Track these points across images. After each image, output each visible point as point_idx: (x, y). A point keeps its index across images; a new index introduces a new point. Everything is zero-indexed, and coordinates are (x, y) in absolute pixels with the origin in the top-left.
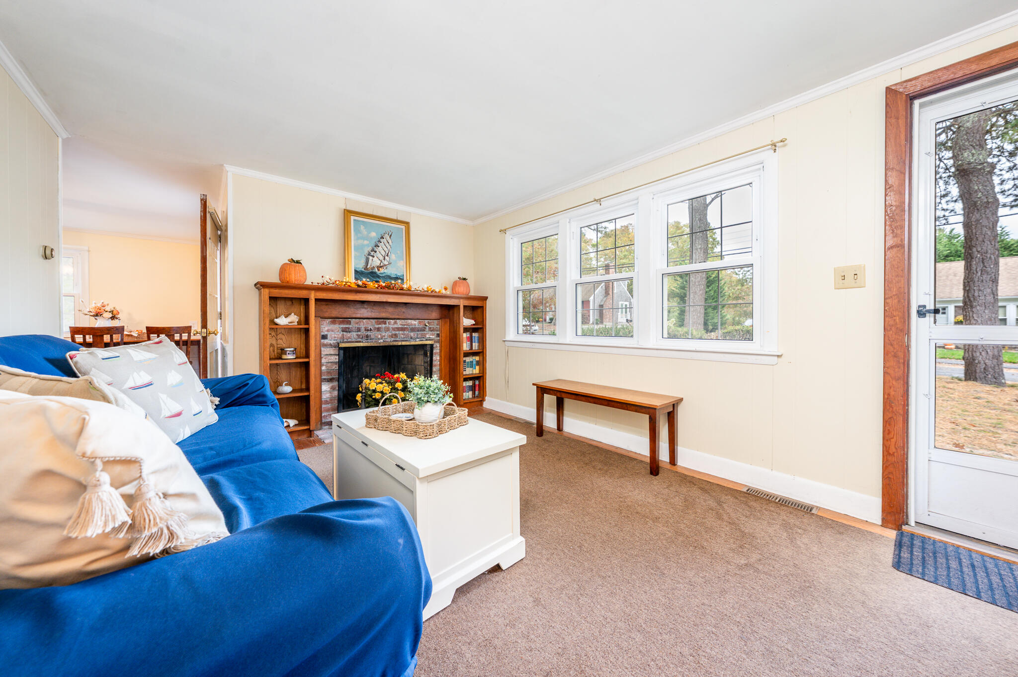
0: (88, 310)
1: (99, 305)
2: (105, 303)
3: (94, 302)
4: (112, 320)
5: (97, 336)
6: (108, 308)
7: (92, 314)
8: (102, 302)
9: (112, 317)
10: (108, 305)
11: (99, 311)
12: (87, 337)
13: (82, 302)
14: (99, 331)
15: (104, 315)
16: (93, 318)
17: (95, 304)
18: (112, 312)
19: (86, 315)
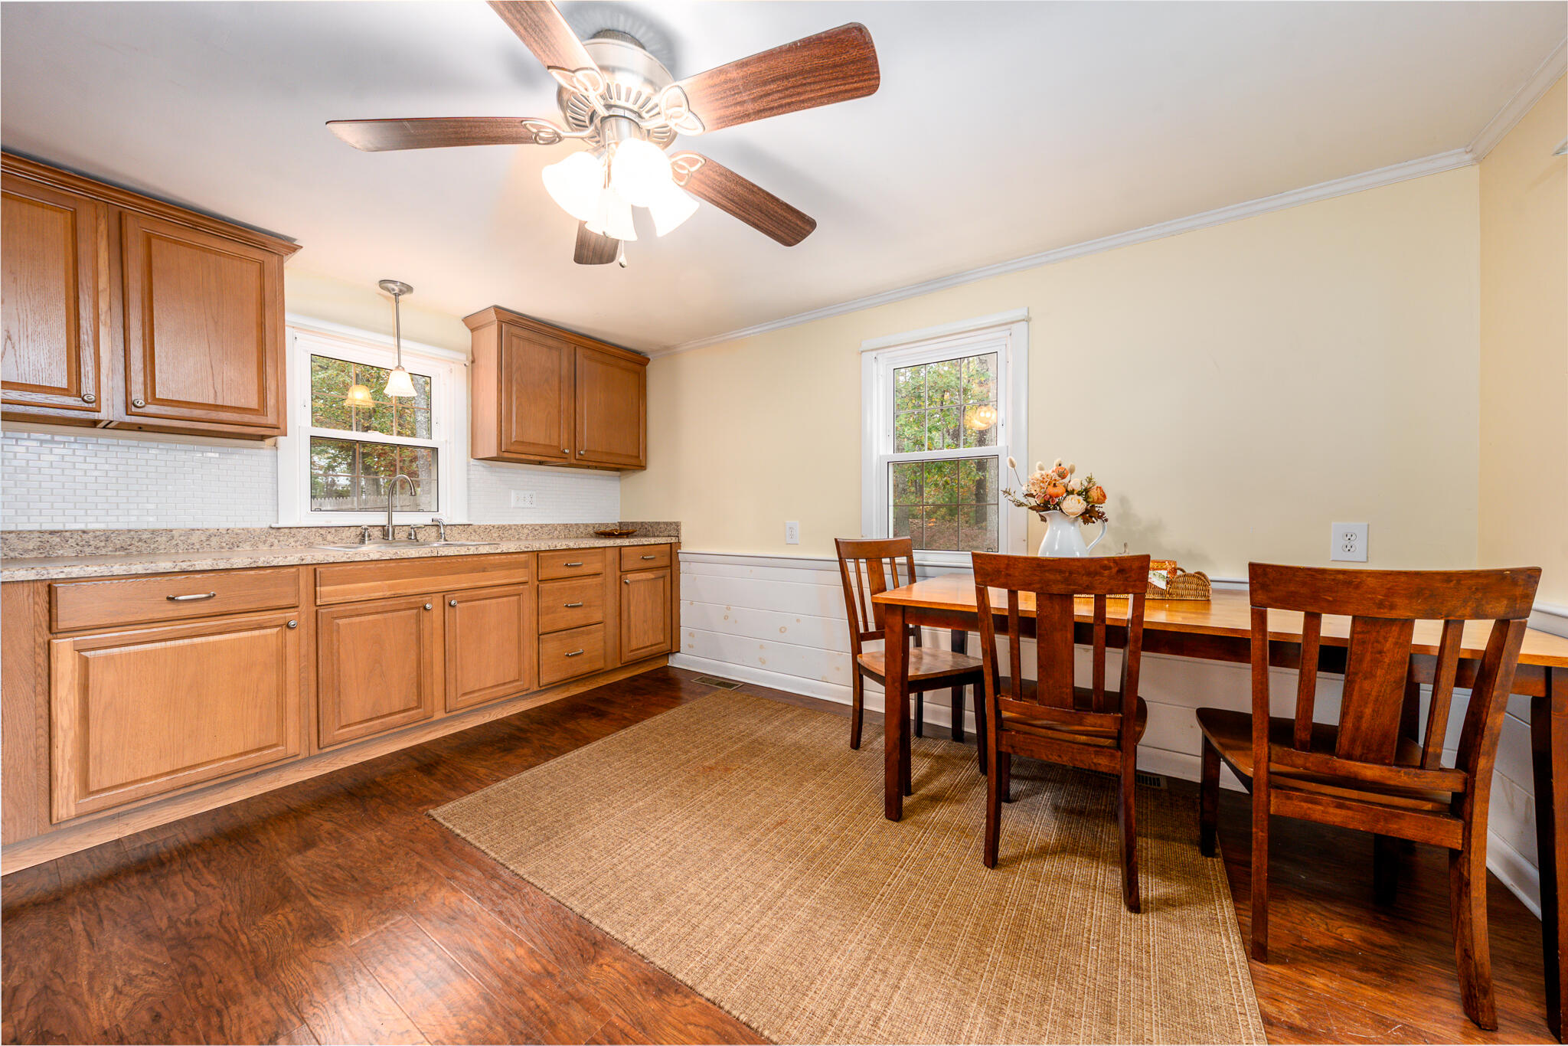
0: (1024, 489)
1: (1050, 471)
2: (1066, 466)
3: (1038, 463)
4: (1086, 521)
5: (1051, 596)
6: (1076, 482)
7: (1033, 502)
8: (1057, 462)
9: (1087, 511)
10: (1072, 471)
11: (1052, 490)
12: (1021, 594)
13: (1013, 465)
14: (1059, 577)
15: (1065, 506)
16: (1035, 515)
17: (1041, 469)
18: (1085, 493)
19: (1020, 505)
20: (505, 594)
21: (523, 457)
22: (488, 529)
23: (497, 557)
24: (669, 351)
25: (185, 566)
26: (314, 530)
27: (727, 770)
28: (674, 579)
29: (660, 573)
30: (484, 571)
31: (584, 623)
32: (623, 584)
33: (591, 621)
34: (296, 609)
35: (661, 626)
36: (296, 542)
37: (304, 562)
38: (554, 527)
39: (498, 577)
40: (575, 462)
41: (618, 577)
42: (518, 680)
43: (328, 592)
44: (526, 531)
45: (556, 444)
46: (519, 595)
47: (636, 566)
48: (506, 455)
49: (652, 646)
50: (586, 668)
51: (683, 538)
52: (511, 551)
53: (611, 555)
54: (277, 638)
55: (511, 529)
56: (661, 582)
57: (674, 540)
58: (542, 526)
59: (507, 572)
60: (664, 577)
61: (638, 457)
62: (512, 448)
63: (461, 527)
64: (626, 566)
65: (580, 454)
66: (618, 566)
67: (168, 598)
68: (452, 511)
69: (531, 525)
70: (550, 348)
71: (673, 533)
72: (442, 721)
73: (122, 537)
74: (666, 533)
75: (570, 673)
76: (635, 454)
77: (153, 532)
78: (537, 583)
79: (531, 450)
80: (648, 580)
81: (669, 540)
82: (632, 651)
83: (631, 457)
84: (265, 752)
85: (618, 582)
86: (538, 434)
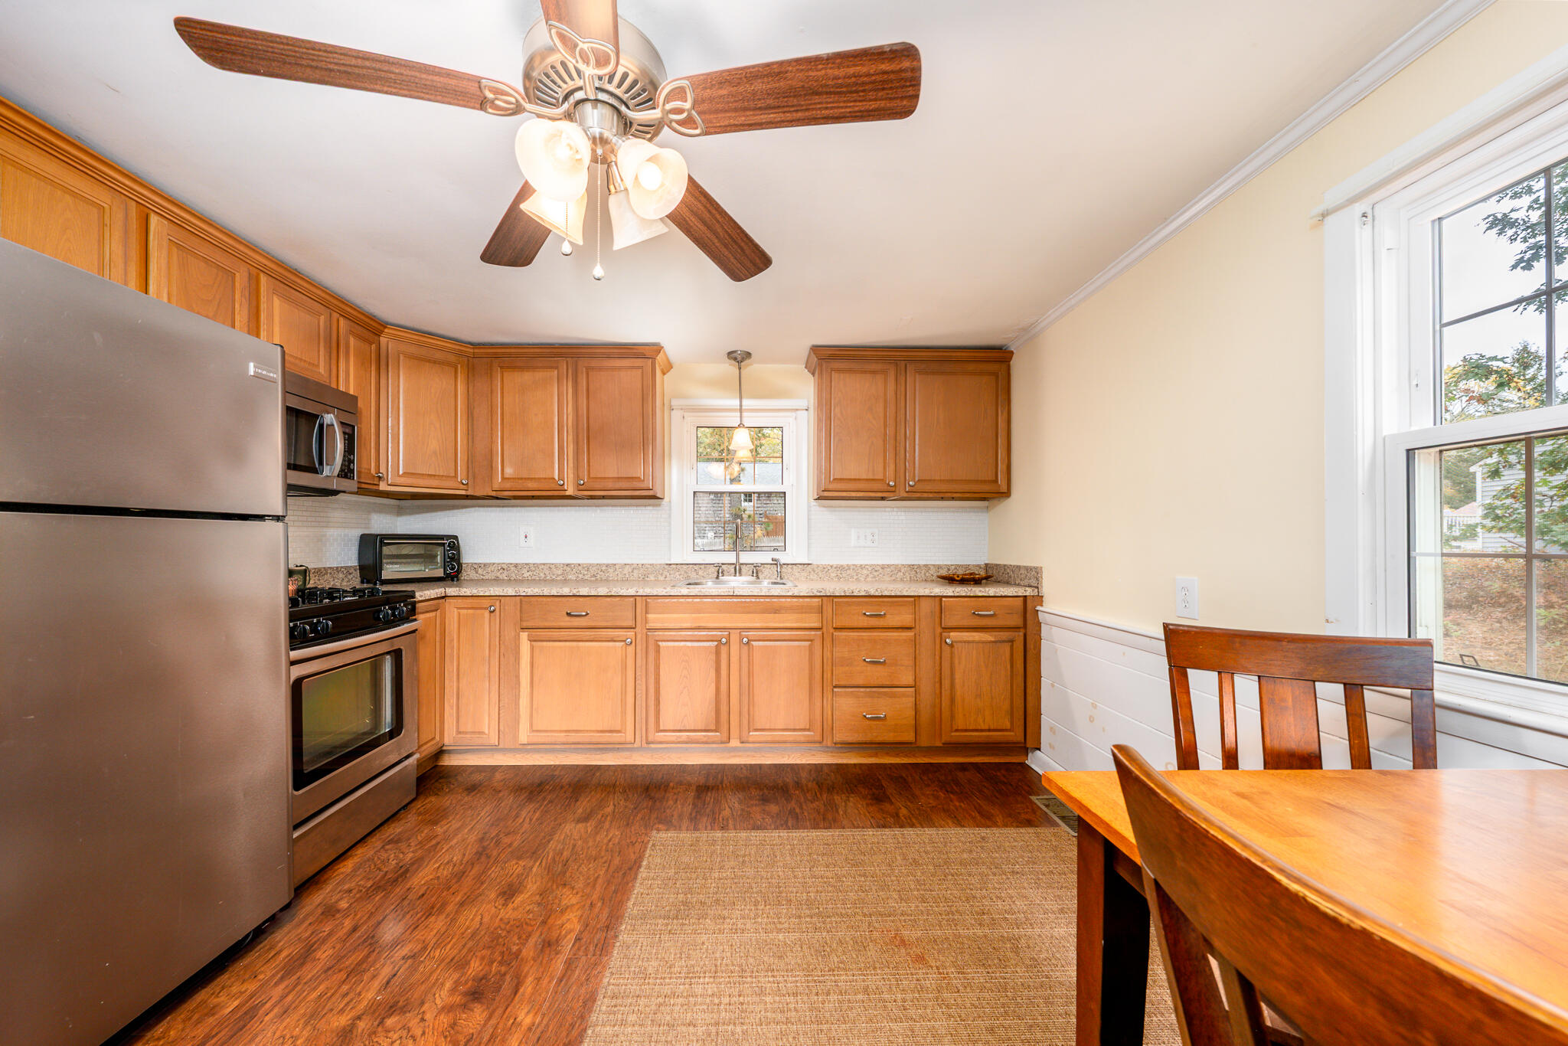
20: (793, 638)
21: (844, 494)
22: (826, 569)
23: (789, 600)
24: (1029, 333)
25: (575, 592)
26: (691, 566)
27: (920, 959)
28: (1030, 646)
29: (1004, 635)
30: (775, 613)
31: (888, 683)
32: (943, 644)
33: (896, 683)
34: (632, 630)
35: (1006, 705)
36: (680, 575)
37: (638, 594)
38: (898, 568)
39: (790, 620)
40: (905, 495)
41: (938, 634)
42: (809, 730)
43: (655, 619)
44: (865, 572)
45: (880, 476)
46: (811, 641)
47: (965, 623)
48: (826, 494)
49: (989, 730)
50: (889, 737)
51: (1046, 589)
52: (802, 594)
53: (925, 607)
54: (622, 650)
55: (849, 569)
56: (1007, 648)
57: (1029, 592)
58: (883, 567)
59: (800, 616)
60: (1012, 641)
61: (996, 481)
62: (831, 487)
63: (800, 566)
64: (949, 622)
65: (909, 485)
66: (937, 620)
67: (567, 613)
68: (795, 551)
69: (871, 566)
70: (874, 372)
71: (1033, 582)
72: (735, 749)
73: (594, 569)
74: (1026, 582)
75: (869, 738)
76: (991, 477)
77: (607, 565)
78: (832, 630)
79: (850, 486)
80: (983, 642)
81: (1021, 592)
82: (957, 730)
83: (984, 482)
84: (615, 734)
85: (938, 641)
86: (856, 468)
